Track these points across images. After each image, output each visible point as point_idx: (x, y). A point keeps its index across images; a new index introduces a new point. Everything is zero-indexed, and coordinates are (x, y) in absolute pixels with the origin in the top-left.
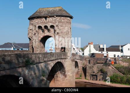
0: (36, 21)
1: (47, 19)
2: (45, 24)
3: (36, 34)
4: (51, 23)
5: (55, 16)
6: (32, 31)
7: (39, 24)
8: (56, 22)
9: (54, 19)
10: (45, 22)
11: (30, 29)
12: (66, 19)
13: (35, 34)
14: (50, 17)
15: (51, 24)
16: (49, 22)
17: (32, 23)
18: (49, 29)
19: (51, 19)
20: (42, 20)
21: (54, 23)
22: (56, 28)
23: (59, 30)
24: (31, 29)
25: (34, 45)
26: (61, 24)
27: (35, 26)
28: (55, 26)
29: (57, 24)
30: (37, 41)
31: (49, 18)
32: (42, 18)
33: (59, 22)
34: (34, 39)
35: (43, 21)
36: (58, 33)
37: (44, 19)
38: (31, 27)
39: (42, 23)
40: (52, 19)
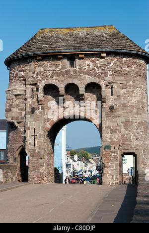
0: (38, 69)
1: (78, 62)
2: (70, 77)
3: (37, 112)
4: (89, 74)
5: (104, 55)
6: (21, 101)
7: (47, 78)
8: (106, 74)
9: (99, 62)
10: (68, 72)
11: (16, 95)
12: (135, 63)
13: (33, 110)
14: (88, 55)
15: (89, 79)
16: (81, 71)
17: (22, 74)
18: (83, 95)
19: (88, 62)
20: (57, 66)
21: (99, 77)
22: (106, 92)
23: (114, 97)
24: (18, 93)
25: (29, 147)
26: (122, 78)
27: (35, 85)
28: (103, 84)
29: (109, 78)
30: (42, 132)
31: (82, 58)
32: (59, 59)
33: (116, 73)
34: (29, 128)
35: (64, 67)
36: (112, 108)
37: (66, 62)
38: (19, 87)
39: (58, 74)
40: (93, 61)
